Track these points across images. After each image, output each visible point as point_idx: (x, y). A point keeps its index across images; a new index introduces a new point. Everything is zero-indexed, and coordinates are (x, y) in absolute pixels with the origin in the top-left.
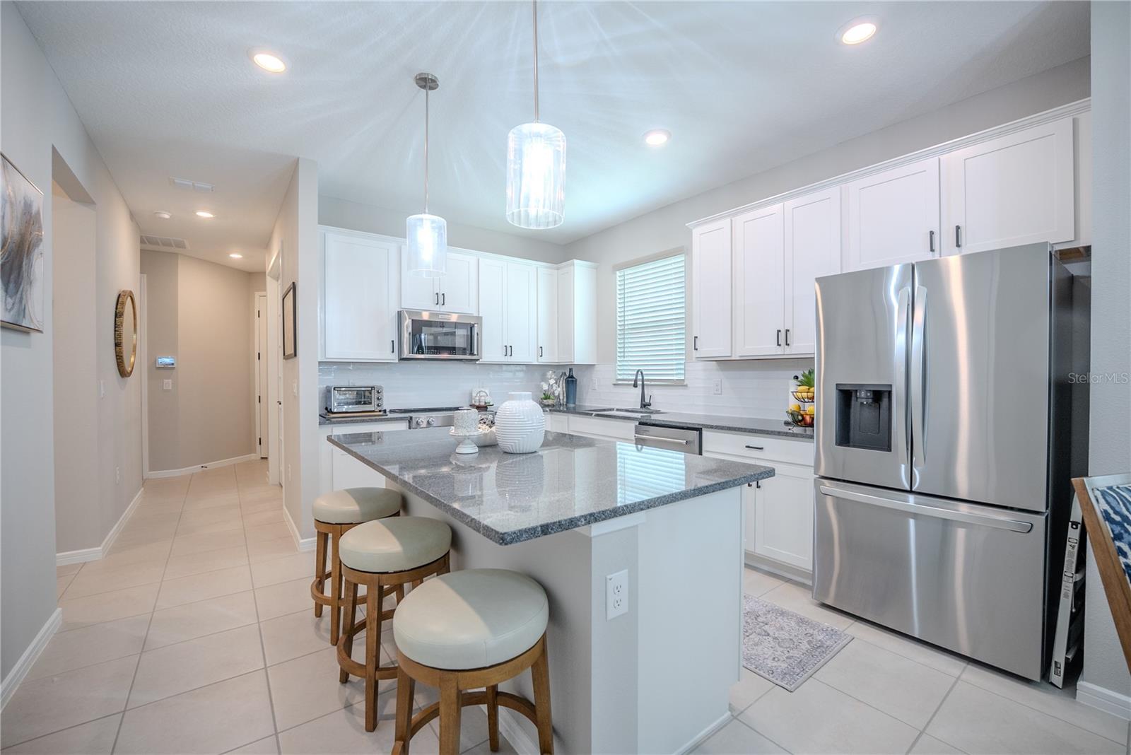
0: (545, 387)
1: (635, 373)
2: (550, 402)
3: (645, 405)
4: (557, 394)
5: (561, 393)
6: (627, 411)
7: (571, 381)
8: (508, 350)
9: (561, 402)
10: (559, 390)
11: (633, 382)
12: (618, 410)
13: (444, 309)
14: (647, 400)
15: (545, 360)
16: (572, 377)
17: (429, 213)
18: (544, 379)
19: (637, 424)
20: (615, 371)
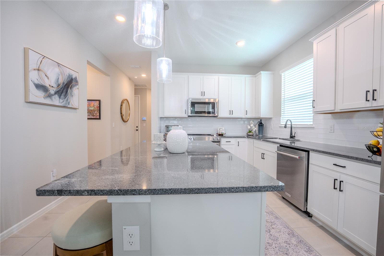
0: (249, 127)
1: (286, 121)
2: (251, 134)
3: (292, 137)
4: (254, 130)
5: (257, 130)
6: (283, 139)
7: (261, 125)
8: (231, 112)
9: (257, 134)
10: (255, 129)
11: (284, 126)
12: (279, 139)
13: (204, 97)
14: (293, 135)
15: (249, 116)
16: (261, 123)
17: (165, 57)
18: (250, 125)
19: (279, 145)
20: (280, 120)
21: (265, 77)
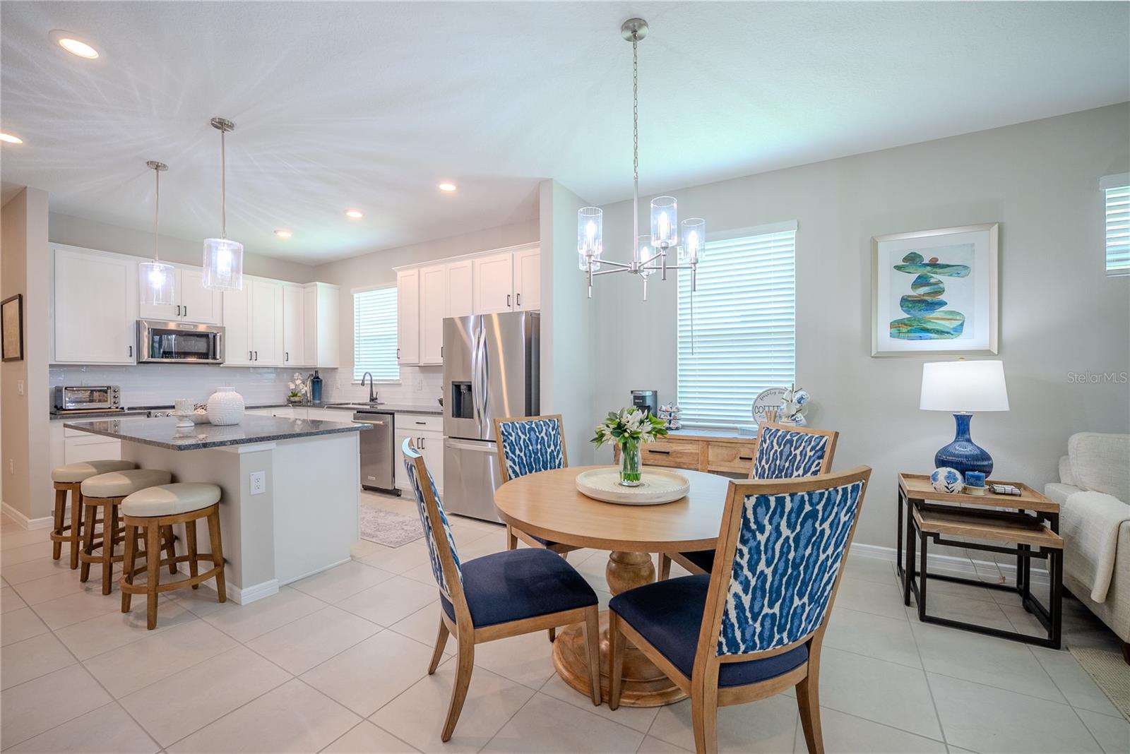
0: (292, 386)
1: (363, 374)
2: (297, 399)
3: (373, 399)
4: (303, 392)
5: (308, 391)
6: (359, 404)
7: (317, 382)
8: (253, 355)
9: (309, 399)
10: (306, 389)
11: (361, 382)
12: (353, 404)
13: (185, 319)
14: (374, 396)
15: (292, 363)
16: (318, 378)
18: (293, 381)
19: (356, 412)
20: (353, 373)
21: (323, 292)
